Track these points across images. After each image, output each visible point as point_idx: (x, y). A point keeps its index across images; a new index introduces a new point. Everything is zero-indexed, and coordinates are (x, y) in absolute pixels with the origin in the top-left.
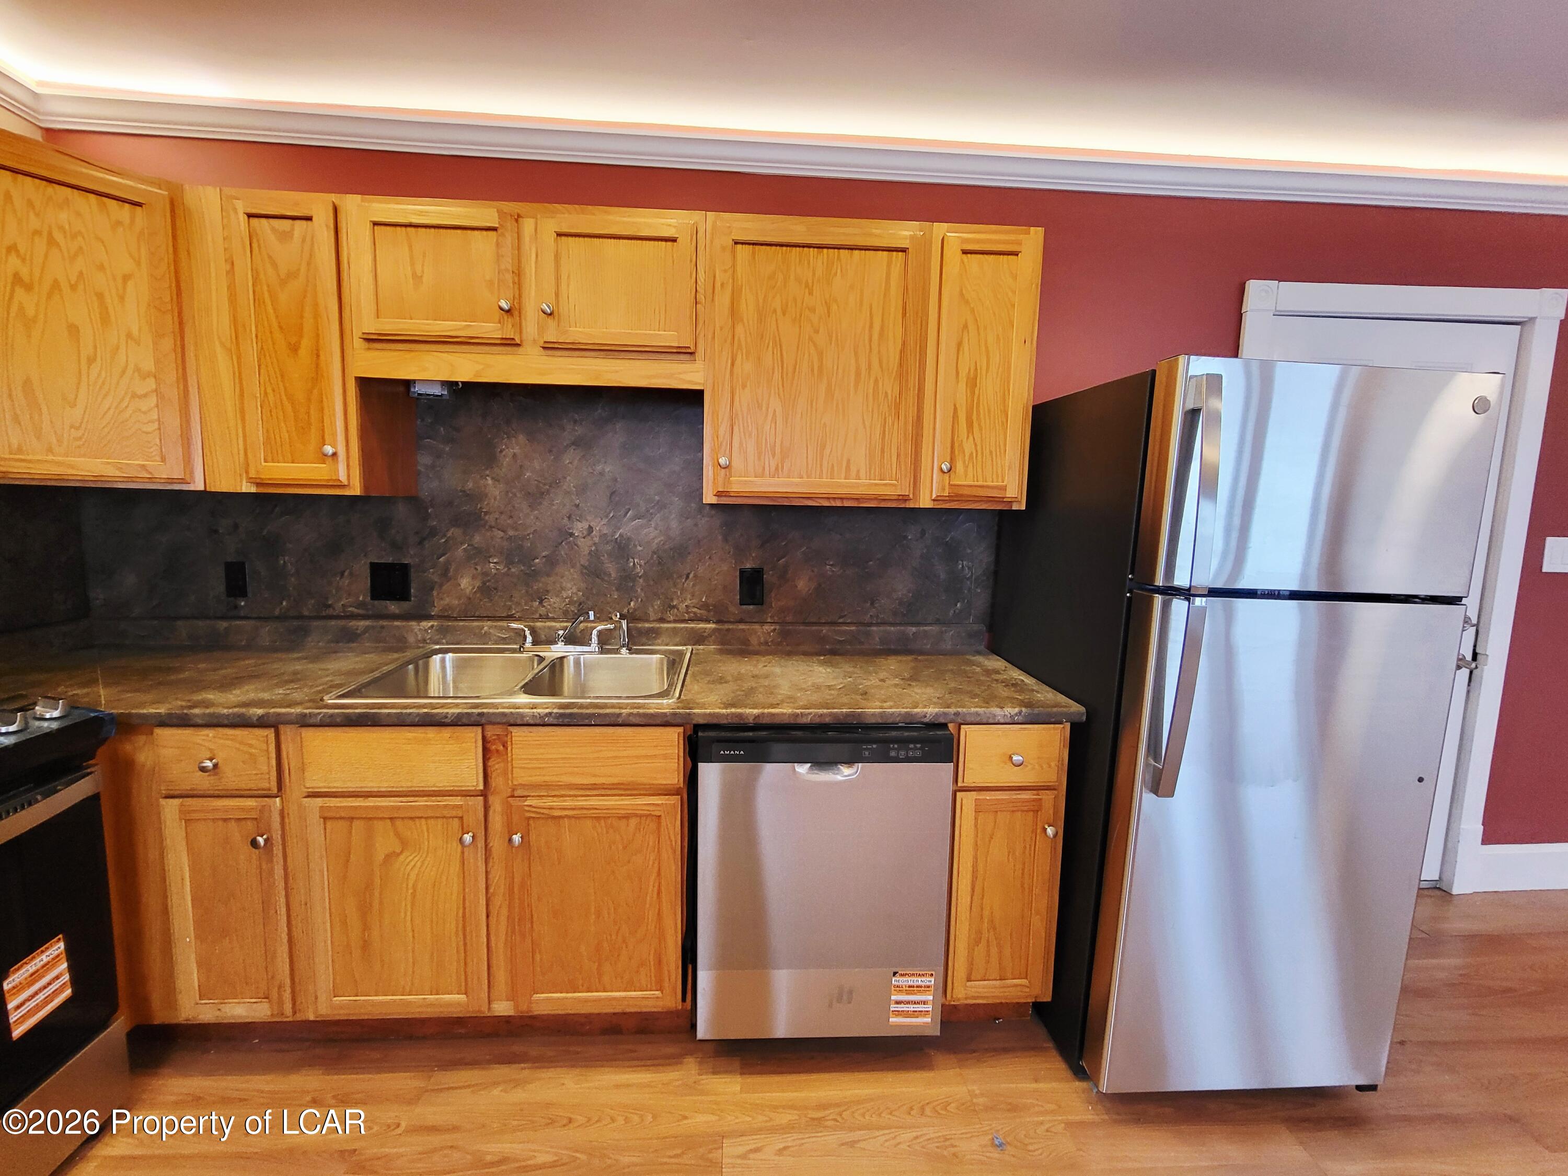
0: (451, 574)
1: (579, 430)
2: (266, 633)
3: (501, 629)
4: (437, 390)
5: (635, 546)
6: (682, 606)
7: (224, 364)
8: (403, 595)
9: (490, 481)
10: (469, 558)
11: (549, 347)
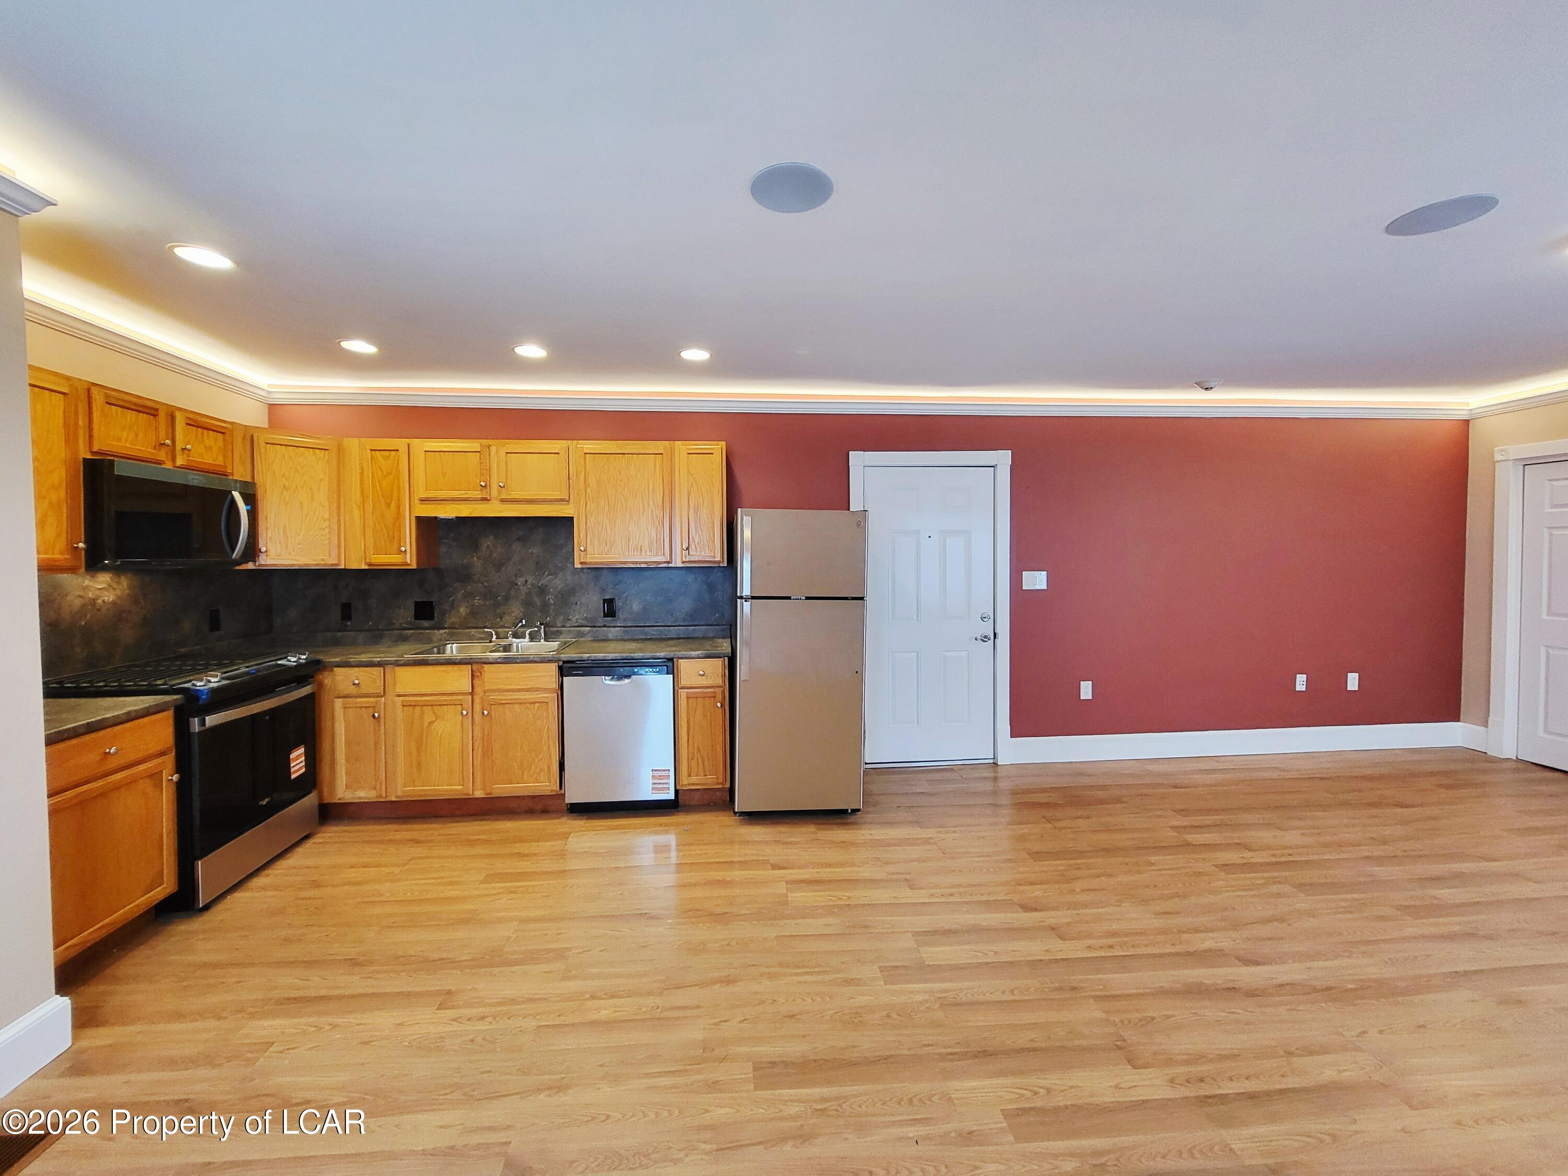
0: (455, 606)
1: (520, 533)
2: (361, 637)
3: (481, 633)
5: (549, 589)
6: (574, 620)
7: (356, 513)
8: (431, 617)
9: (475, 559)
10: (464, 597)
11: (503, 501)
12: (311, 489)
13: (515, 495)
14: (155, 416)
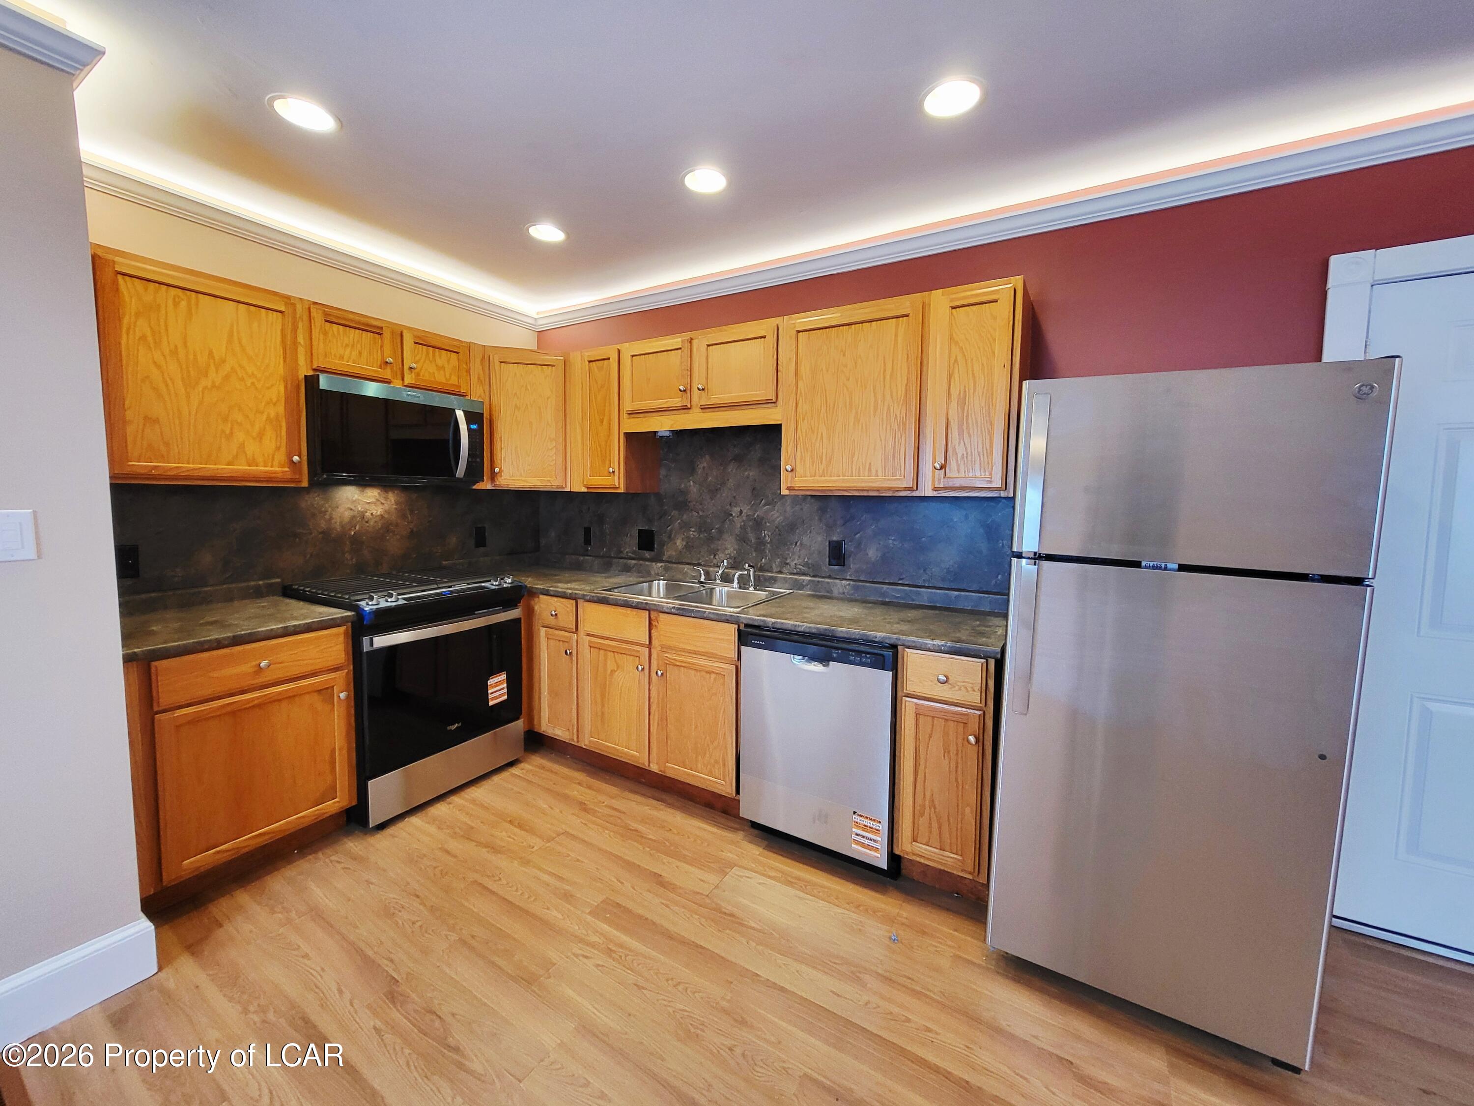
0: (673, 536)
1: (737, 451)
2: (596, 564)
3: (692, 570)
4: (667, 434)
5: (766, 523)
6: (793, 564)
8: (651, 548)
9: (692, 483)
10: (681, 528)
11: (704, 408)
12: (540, 408)
13: (714, 400)
14: (380, 334)
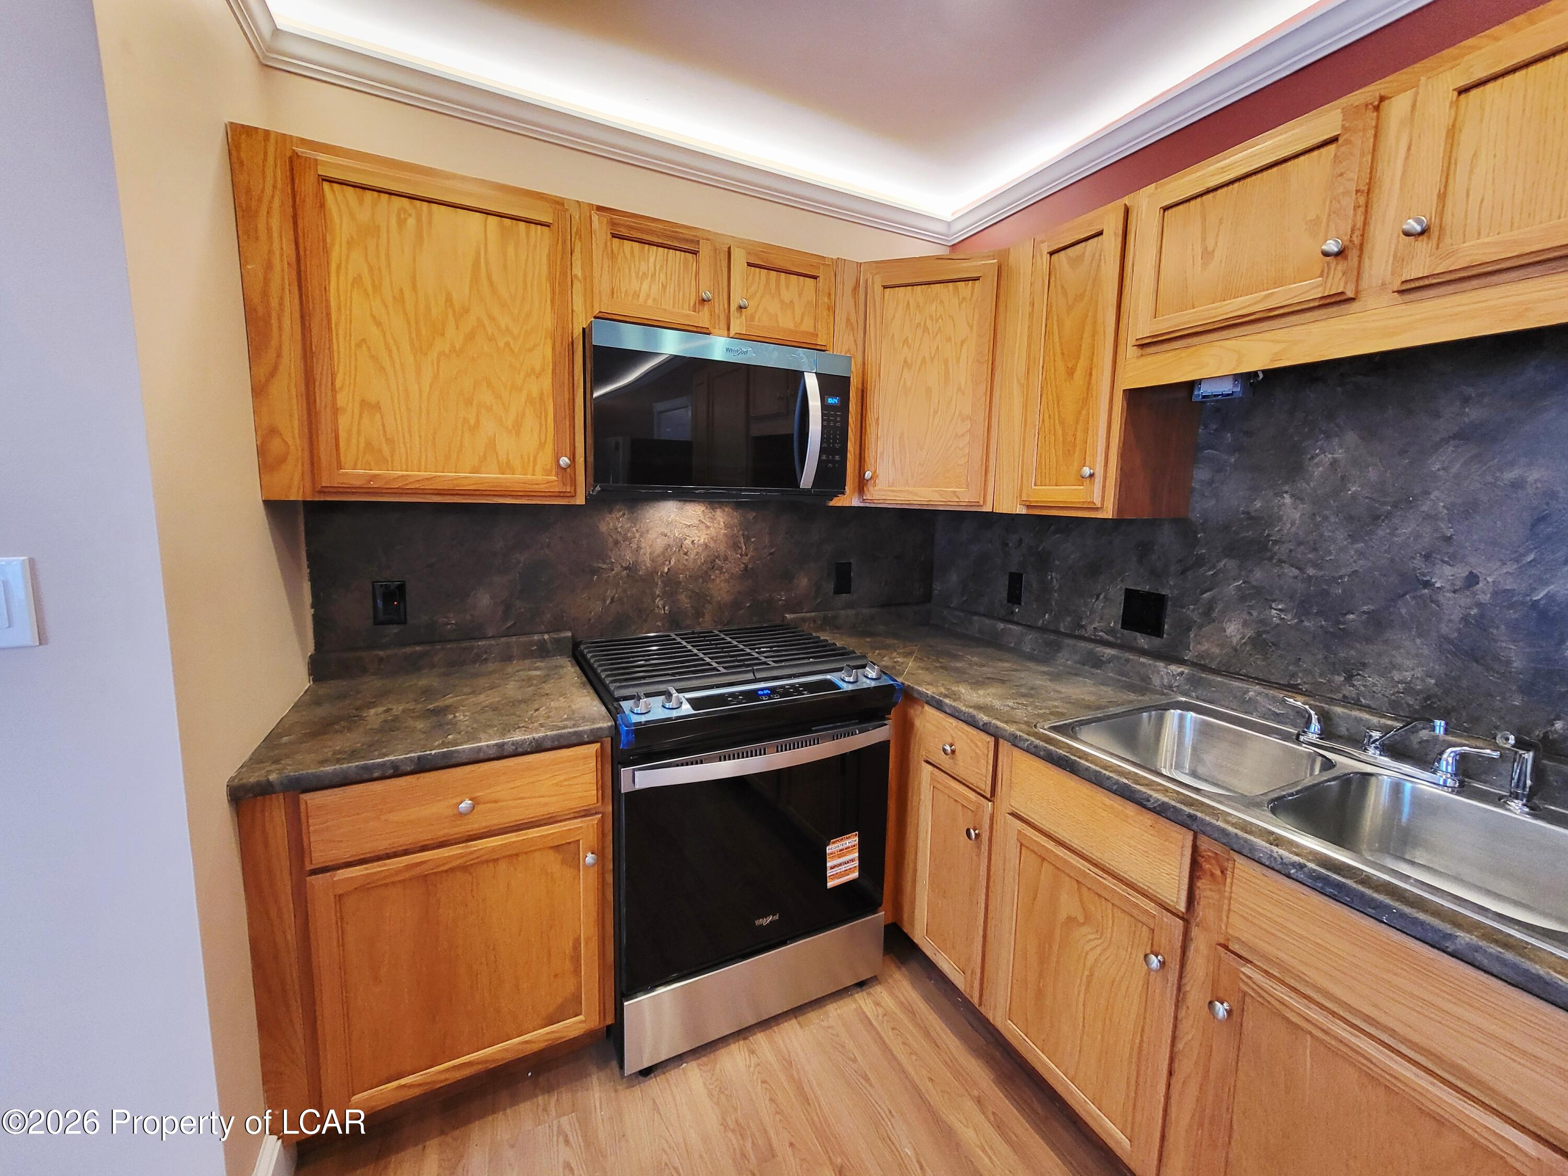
0: (1215, 614)
1: (1472, 414)
2: (1029, 641)
3: (1274, 700)
4: (1227, 387)
7: (1017, 398)
8: (1156, 630)
9: (1287, 499)
10: (1243, 598)
12: (947, 362)
14: (695, 253)
